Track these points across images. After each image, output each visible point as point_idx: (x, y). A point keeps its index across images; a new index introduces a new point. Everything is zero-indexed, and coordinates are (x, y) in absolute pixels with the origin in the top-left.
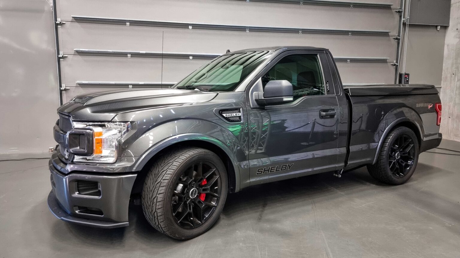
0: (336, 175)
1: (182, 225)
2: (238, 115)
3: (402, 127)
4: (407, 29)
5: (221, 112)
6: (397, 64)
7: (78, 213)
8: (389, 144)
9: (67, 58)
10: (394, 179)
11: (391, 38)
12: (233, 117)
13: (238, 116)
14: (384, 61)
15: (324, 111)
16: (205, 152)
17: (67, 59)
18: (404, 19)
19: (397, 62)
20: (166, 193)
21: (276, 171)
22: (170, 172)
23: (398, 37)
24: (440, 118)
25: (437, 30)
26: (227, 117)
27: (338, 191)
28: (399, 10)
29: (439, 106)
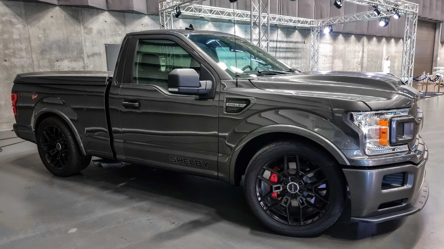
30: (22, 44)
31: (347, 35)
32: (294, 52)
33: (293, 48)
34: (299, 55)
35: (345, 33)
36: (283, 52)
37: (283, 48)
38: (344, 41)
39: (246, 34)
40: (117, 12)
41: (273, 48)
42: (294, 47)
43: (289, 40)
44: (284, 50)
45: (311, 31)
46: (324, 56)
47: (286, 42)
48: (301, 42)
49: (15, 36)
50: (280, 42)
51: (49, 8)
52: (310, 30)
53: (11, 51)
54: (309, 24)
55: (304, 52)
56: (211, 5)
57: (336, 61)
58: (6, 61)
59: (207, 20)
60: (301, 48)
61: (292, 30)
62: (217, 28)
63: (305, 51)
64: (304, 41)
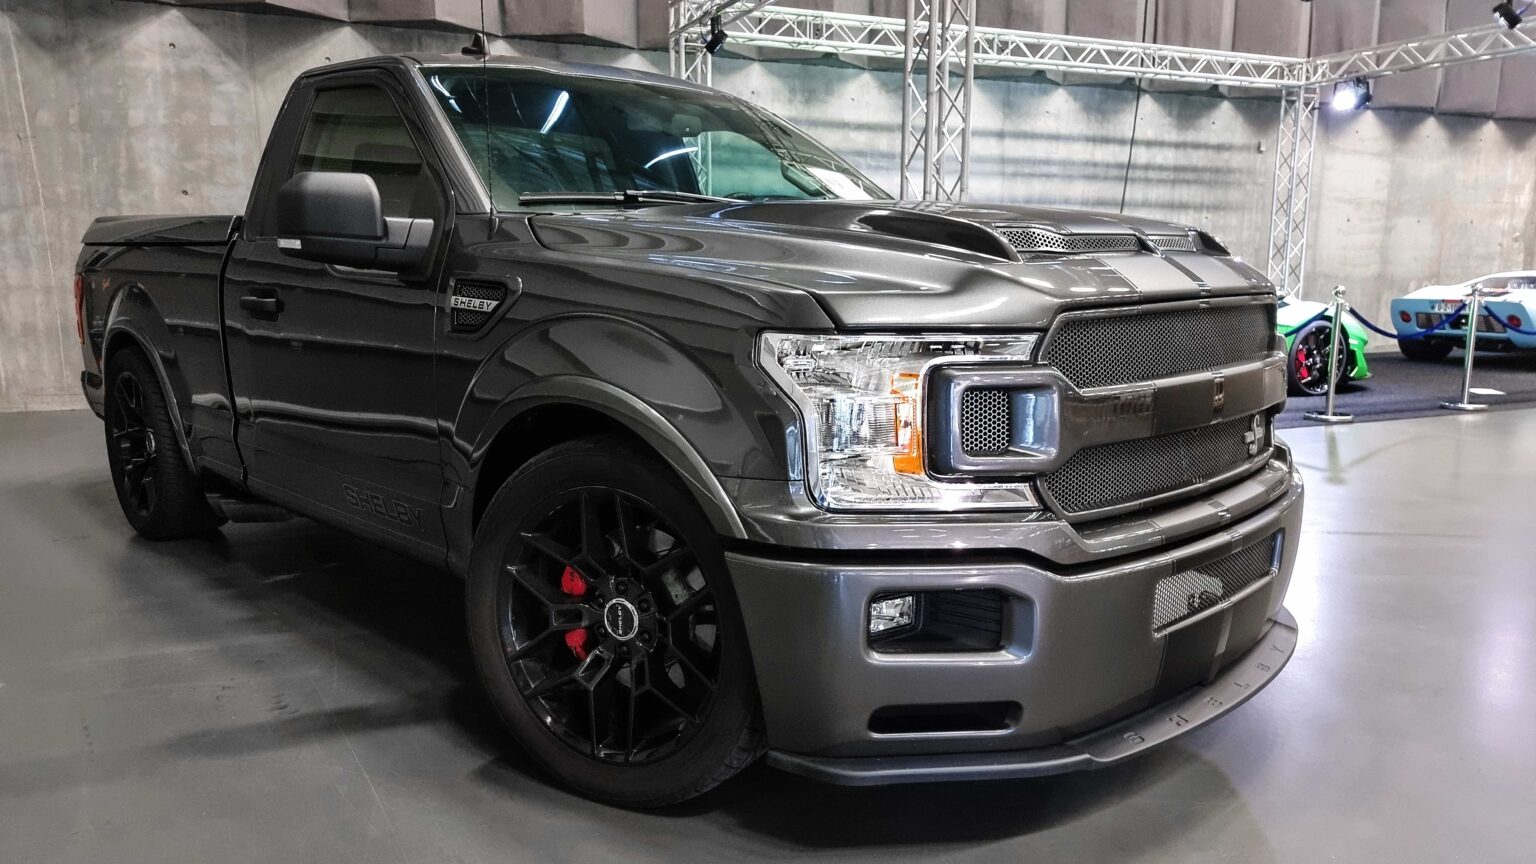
30: (237, 143)
31: (1461, 121)
32: (1210, 184)
33: (1204, 170)
34: (1234, 195)
35: (1452, 114)
36: (1161, 181)
37: (1161, 168)
38: (1444, 145)
39: (1006, 116)
40: (534, 43)
41: (1120, 166)
42: (1209, 165)
43: (1190, 136)
44: (1164, 175)
45: (1283, 103)
46: (1350, 202)
47: (1177, 145)
48: (1244, 148)
49: (218, 119)
50: (1149, 144)
51: (320, 32)
52: (1278, 100)
53: (203, 163)
54: (1273, 76)
55: (1255, 183)
56: (872, 12)
57: (1405, 223)
58: (185, 192)
59: (855, 67)
60: (1241, 171)
61: (1204, 98)
62: (892, 95)
63: (1261, 180)
64: (1254, 142)
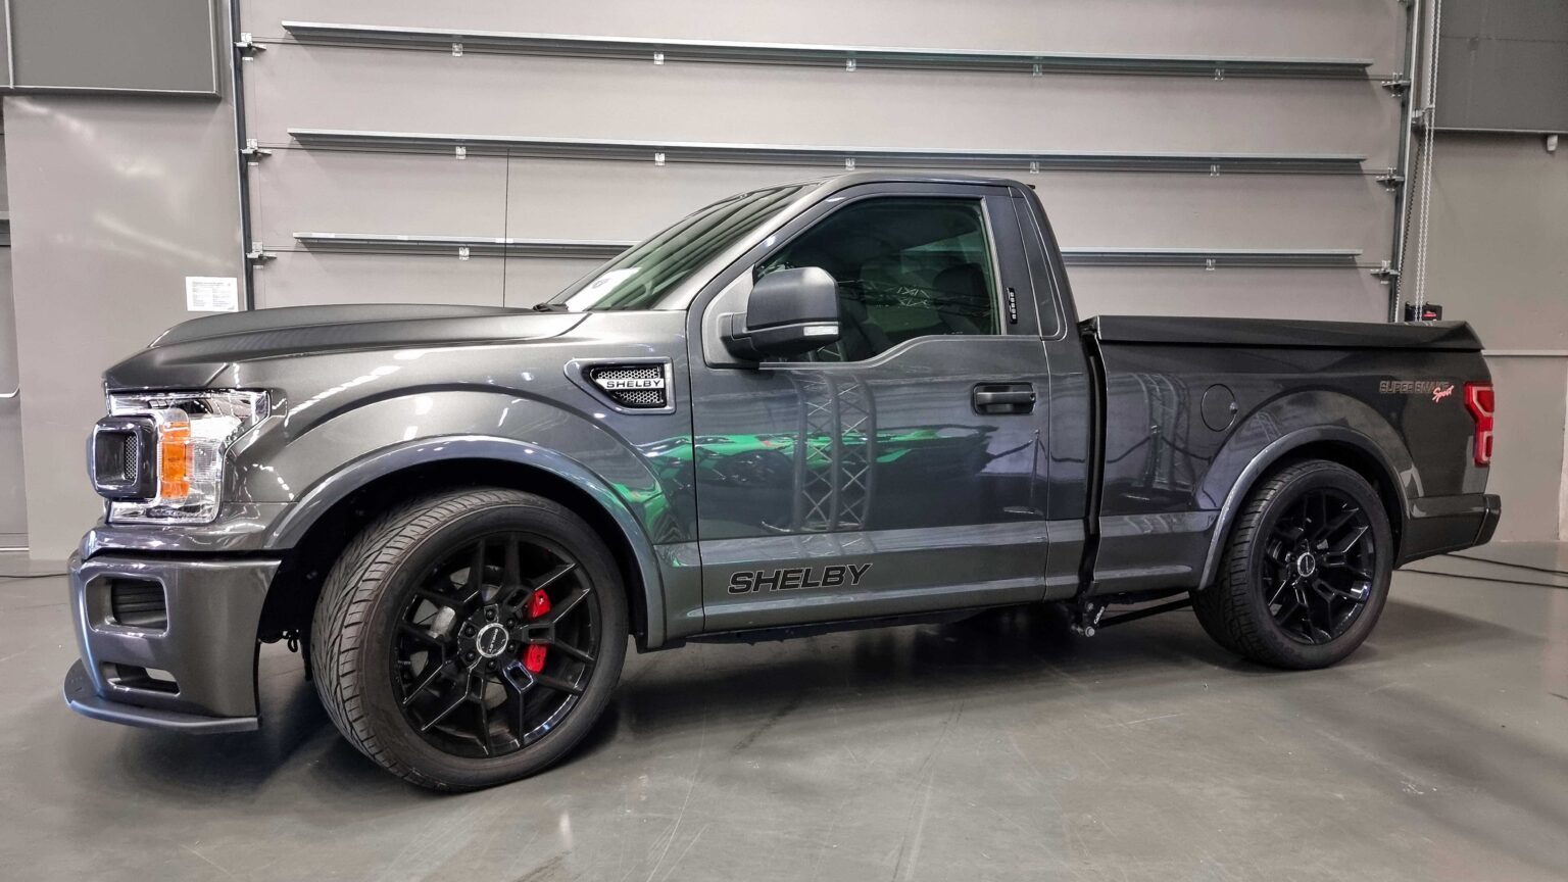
0: (1079, 630)
1: (437, 738)
2: (653, 386)
3: (1316, 461)
4: (1429, 146)
5: (592, 371)
6: (1393, 272)
7: (112, 684)
8: (1260, 519)
9: (275, 262)
10: (1285, 646)
11: (1371, 181)
12: (635, 391)
13: (654, 390)
14: (1345, 262)
15: (989, 387)
16: (526, 501)
17: (273, 266)
18: (1419, 114)
19: (1394, 265)
20: (366, 624)
21: (805, 584)
22: (389, 555)
23: (1394, 177)
24: (1489, 439)
25: (1548, 152)
26: (613, 392)
27: (1073, 679)
28: (1397, 81)
29: (1479, 394)
